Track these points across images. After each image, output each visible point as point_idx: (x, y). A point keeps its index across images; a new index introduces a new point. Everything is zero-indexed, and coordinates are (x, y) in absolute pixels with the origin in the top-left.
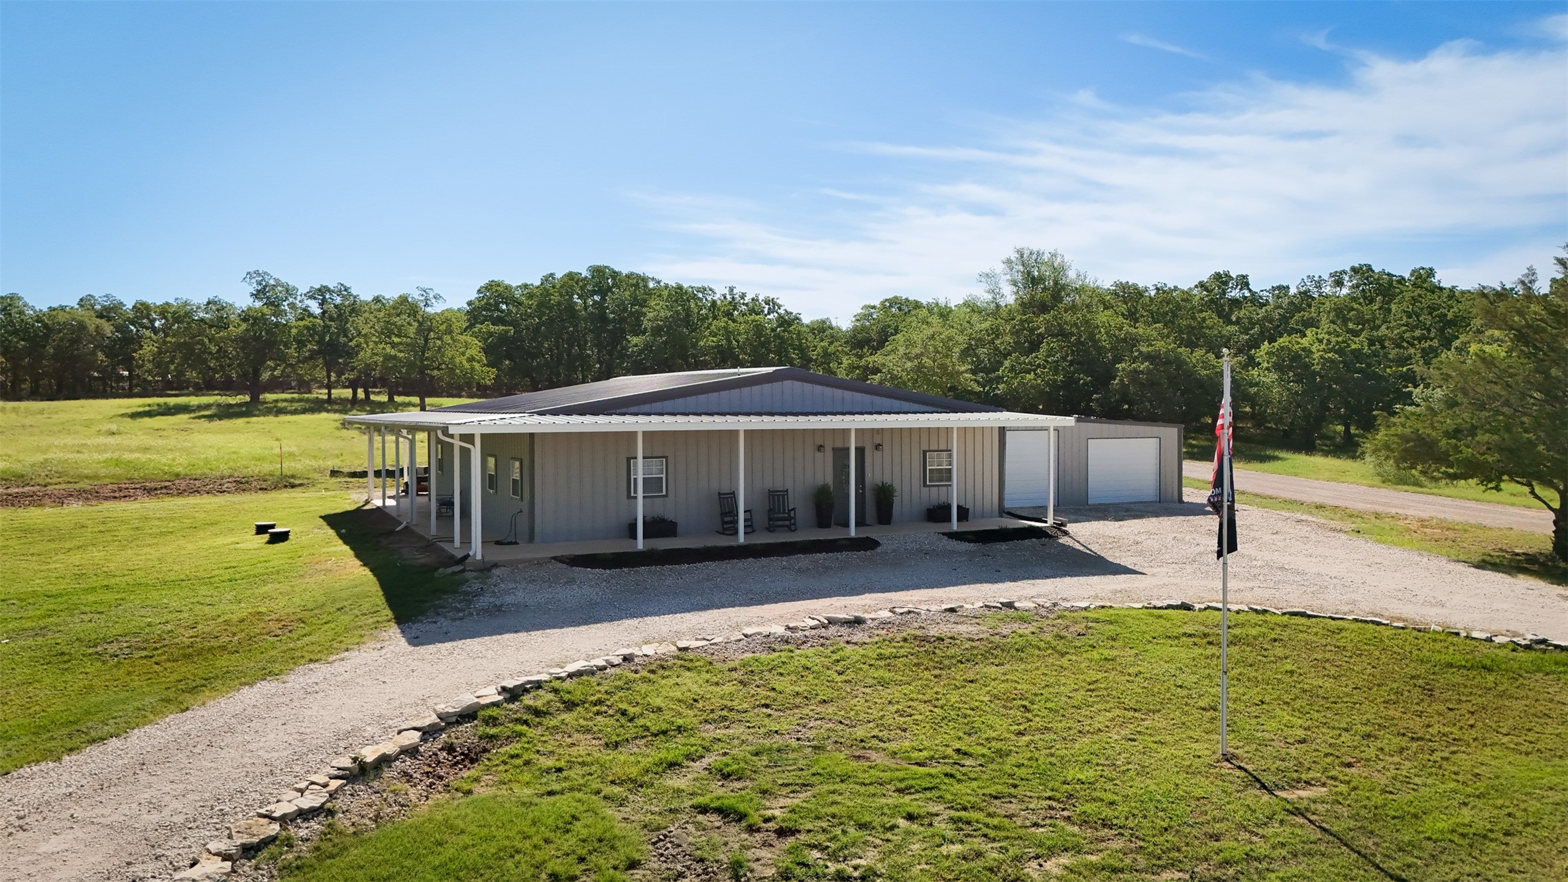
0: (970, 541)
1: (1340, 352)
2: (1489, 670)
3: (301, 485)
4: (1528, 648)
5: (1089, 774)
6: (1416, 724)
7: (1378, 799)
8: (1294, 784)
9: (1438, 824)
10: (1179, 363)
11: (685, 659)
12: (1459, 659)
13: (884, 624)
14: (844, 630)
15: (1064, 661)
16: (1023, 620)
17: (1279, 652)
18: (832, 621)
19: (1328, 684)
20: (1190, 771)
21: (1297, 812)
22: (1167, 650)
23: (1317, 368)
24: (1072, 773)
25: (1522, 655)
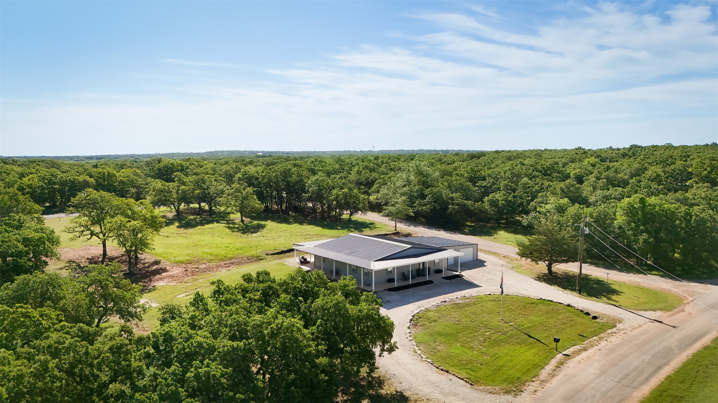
0: (448, 280)
1: (506, 201)
2: (533, 303)
3: (263, 259)
4: (539, 299)
5: (487, 323)
6: (523, 313)
7: (519, 323)
8: (510, 322)
9: (526, 326)
10: (465, 205)
11: (427, 310)
12: (529, 302)
13: (449, 301)
14: (444, 303)
15: (476, 306)
16: (467, 299)
17: (505, 302)
18: (443, 302)
19: (512, 307)
20: (498, 322)
21: (511, 326)
22: (489, 303)
23: (500, 205)
24: (485, 323)
25: (538, 301)
